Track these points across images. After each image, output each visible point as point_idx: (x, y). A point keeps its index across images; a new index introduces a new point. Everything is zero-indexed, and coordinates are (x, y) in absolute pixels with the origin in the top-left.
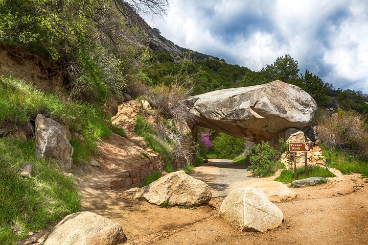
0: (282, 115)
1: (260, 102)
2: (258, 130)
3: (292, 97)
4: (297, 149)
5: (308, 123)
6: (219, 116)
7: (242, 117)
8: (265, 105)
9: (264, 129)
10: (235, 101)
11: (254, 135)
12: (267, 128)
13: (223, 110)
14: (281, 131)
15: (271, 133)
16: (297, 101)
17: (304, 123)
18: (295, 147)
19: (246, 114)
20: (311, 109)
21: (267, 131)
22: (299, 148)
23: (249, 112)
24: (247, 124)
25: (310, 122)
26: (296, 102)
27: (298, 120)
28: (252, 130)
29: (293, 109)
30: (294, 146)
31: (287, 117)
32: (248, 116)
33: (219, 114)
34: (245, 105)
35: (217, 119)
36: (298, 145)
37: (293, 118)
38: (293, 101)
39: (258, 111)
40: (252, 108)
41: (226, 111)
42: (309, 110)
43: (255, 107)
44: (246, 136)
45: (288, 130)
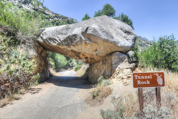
0: (110, 40)
1: (90, 28)
2: (89, 54)
3: (117, 26)
4: (145, 83)
6: (56, 42)
7: (75, 42)
9: (94, 53)
10: (69, 29)
11: (86, 58)
12: (97, 52)
13: (59, 36)
14: (108, 55)
15: (100, 56)
18: (142, 80)
19: (78, 40)
21: (97, 54)
22: (148, 83)
23: (81, 38)
24: (80, 48)
26: (121, 30)
27: (122, 45)
28: (85, 54)
30: (139, 78)
31: (115, 42)
32: (80, 41)
33: (56, 40)
34: (77, 31)
36: (146, 77)
37: (118, 43)
38: (118, 29)
40: (84, 33)
41: (62, 37)
42: (131, 37)
43: (87, 33)
44: (80, 58)
45: (113, 54)
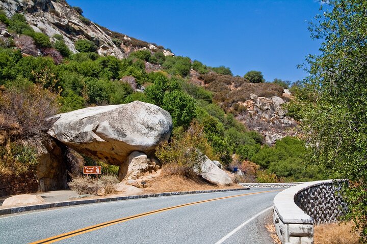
0: (121, 139)
1: (101, 126)
3: (139, 120)
5: (152, 146)
6: (68, 138)
7: (86, 140)
8: (105, 129)
10: (83, 123)
11: (106, 158)
13: (72, 132)
14: (129, 154)
16: (143, 124)
17: (146, 147)
18: (88, 170)
19: (89, 138)
20: (156, 132)
23: (91, 136)
24: (94, 147)
25: (154, 146)
26: (142, 126)
27: (138, 144)
29: (136, 133)
31: (127, 141)
32: (91, 140)
33: (68, 136)
34: (88, 128)
35: (66, 141)
36: (91, 169)
37: (133, 142)
38: (139, 124)
39: (100, 135)
40: (94, 131)
41: (74, 133)
42: (153, 133)
43: (97, 131)
